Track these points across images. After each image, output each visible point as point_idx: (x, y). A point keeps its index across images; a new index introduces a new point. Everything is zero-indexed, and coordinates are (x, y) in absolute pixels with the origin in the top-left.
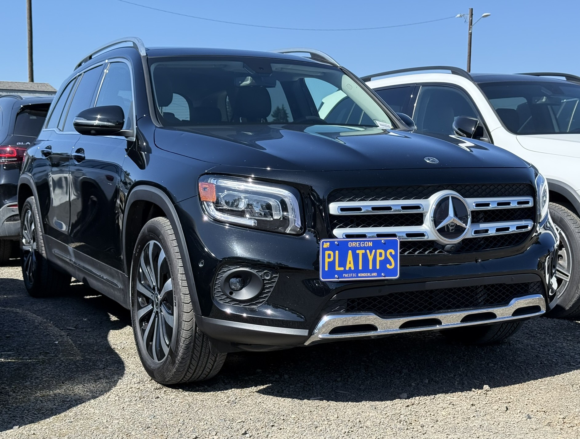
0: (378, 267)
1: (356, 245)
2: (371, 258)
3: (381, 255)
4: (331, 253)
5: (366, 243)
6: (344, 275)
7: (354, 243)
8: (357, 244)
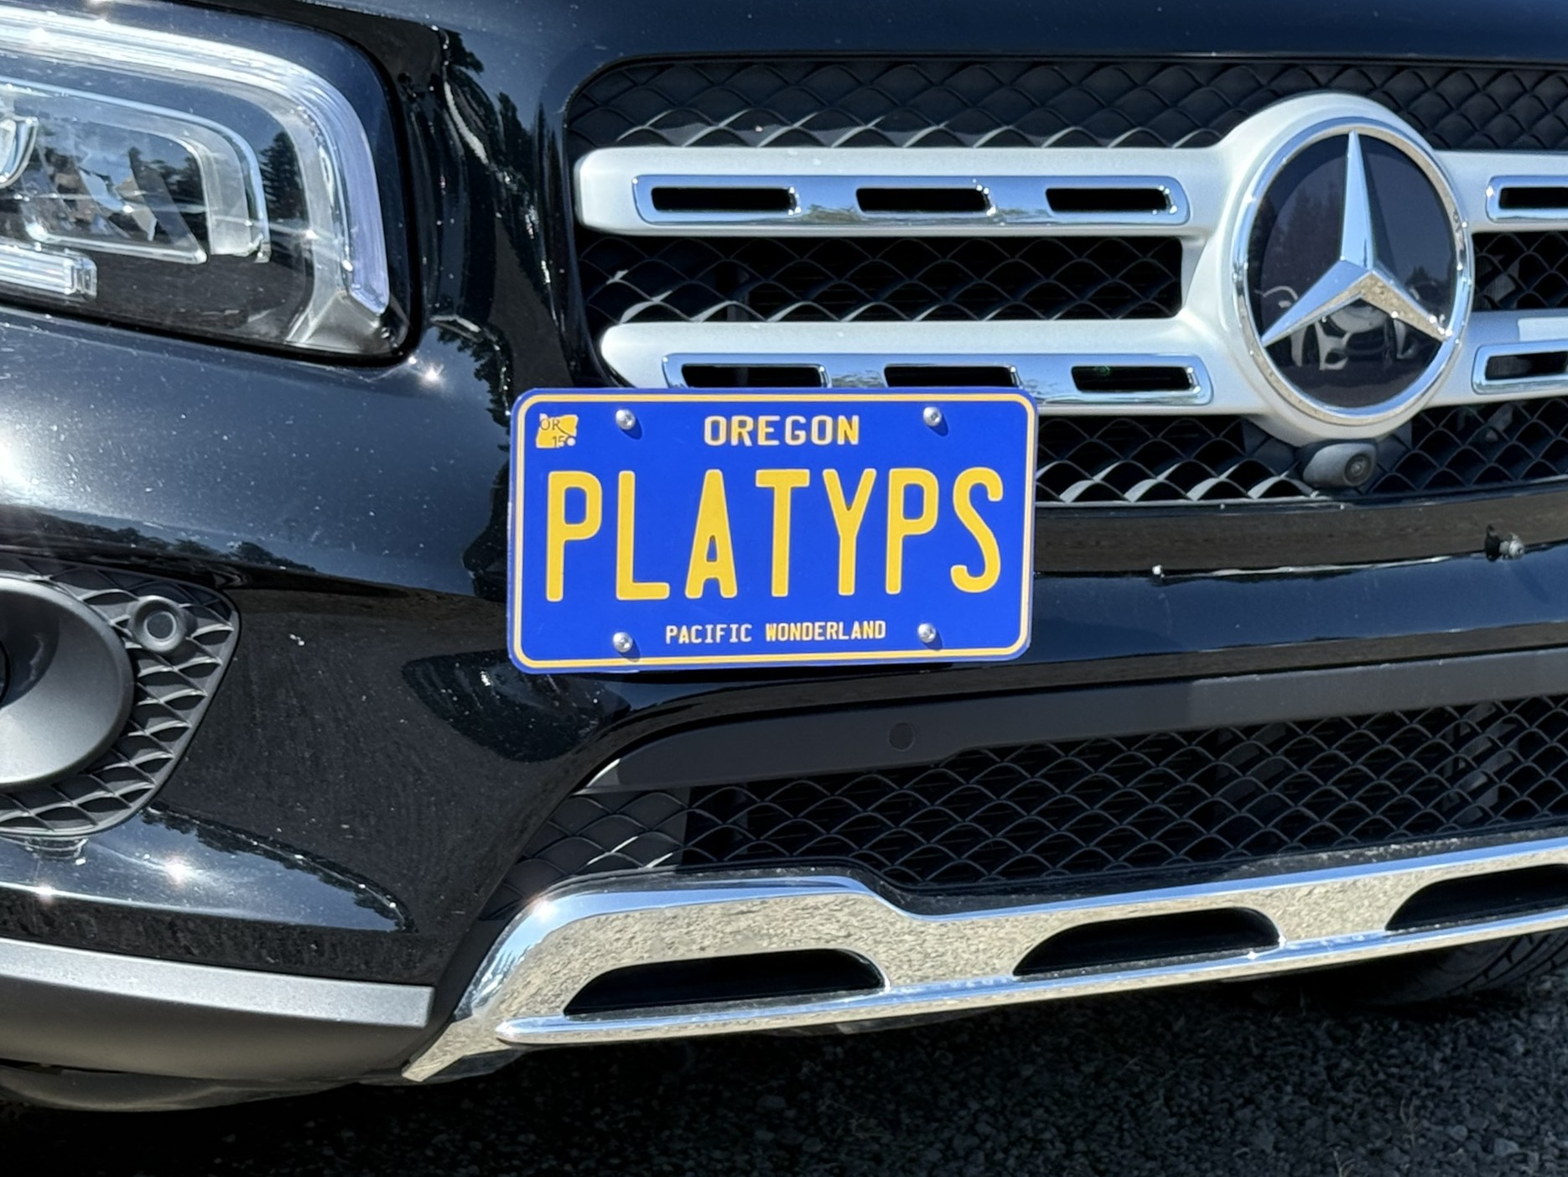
0: (893, 584)
1: (753, 435)
2: (848, 521)
3: (914, 501)
4: (590, 484)
5: (822, 425)
6: (670, 631)
7: (742, 424)
8: (763, 430)
